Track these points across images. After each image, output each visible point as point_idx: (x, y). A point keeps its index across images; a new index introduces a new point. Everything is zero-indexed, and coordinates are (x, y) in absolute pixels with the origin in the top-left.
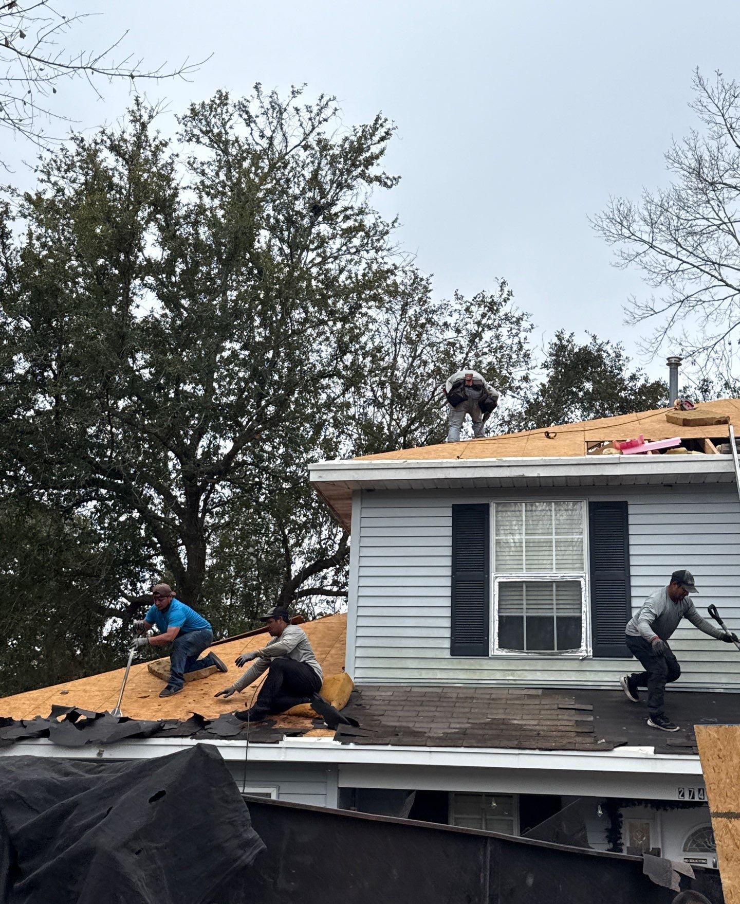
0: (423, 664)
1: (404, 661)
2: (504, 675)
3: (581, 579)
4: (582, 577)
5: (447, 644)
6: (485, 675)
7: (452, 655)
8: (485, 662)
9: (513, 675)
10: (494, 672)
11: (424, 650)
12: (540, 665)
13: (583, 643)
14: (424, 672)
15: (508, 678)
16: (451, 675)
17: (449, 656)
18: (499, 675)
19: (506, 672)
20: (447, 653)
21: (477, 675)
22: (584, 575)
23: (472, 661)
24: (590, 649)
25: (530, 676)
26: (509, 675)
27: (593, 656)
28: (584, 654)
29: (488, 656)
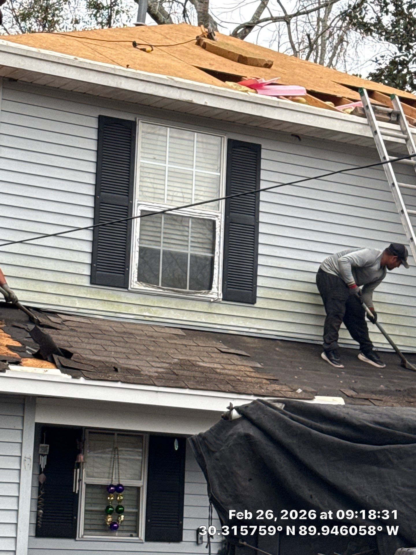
0: (61, 290)
1: (41, 284)
2: (141, 311)
3: (216, 219)
4: (217, 216)
5: (87, 271)
6: (122, 308)
7: (91, 283)
8: (123, 294)
9: (149, 311)
10: (131, 306)
11: (63, 274)
12: (173, 303)
13: (214, 285)
14: (62, 298)
15: (145, 314)
16: (90, 305)
17: (88, 285)
18: (135, 310)
19: (143, 308)
20: (86, 281)
21: (114, 308)
22: (219, 215)
23: (111, 292)
24: (220, 292)
25: (165, 314)
26: (145, 311)
27: (223, 299)
28: (215, 296)
29: (127, 288)
